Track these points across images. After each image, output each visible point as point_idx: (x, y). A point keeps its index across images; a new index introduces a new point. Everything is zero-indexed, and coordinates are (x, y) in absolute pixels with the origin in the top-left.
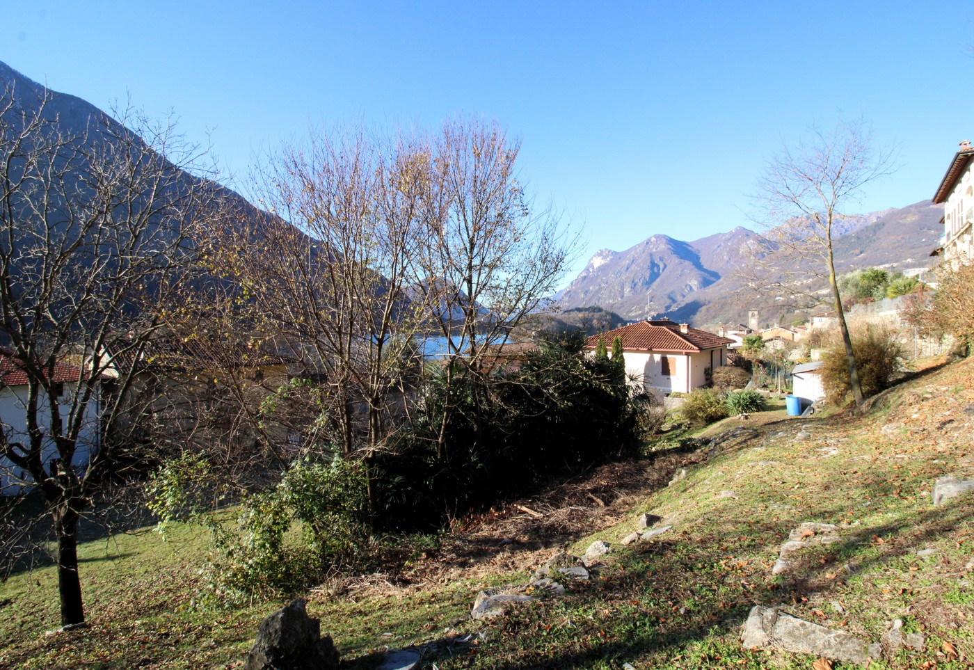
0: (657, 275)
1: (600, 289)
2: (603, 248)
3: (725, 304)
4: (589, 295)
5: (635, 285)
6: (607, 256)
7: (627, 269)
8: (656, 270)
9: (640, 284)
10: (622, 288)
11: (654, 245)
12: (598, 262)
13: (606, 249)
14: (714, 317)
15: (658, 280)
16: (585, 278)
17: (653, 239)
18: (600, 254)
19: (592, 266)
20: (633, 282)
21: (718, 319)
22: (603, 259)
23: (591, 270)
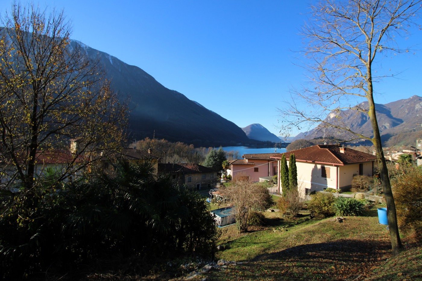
0: (366, 121)
2: (335, 109)
3: (406, 135)
5: (353, 126)
6: (337, 112)
7: (348, 118)
8: (364, 119)
9: (355, 125)
11: (363, 107)
12: (332, 116)
13: (337, 109)
14: (399, 142)
15: (366, 124)
16: (326, 122)
17: (363, 104)
19: (329, 117)
20: (352, 124)
21: (402, 143)
22: (335, 114)
23: (329, 119)
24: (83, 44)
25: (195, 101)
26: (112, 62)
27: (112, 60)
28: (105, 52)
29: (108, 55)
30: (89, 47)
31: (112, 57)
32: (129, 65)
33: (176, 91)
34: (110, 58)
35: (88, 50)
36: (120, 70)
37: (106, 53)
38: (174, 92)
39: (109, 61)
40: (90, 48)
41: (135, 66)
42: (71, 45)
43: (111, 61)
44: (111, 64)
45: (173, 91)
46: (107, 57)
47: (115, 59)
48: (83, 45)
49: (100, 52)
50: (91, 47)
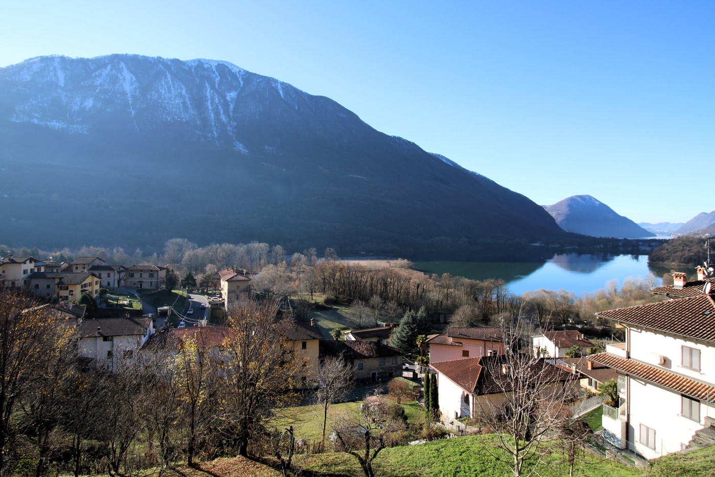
24: (235, 66)
25: (439, 155)
26: (283, 93)
27: (283, 89)
28: (270, 77)
29: (276, 81)
30: (244, 71)
31: (283, 84)
32: (312, 96)
33: (399, 139)
34: (279, 87)
35: (243, 76)
36: (296, 108)
37: (273, 78)
38: (396, 140)
39: (278, 92)
40: (247, 73)
41: (322, 96)
42: (217, 71)
43: (281, 92)
44: (281, 97)
45: (395, 137)
46: (274, 85)
47: (288, 88)
48: (235, 68)
49: (262, 77)
50: (247, 70)
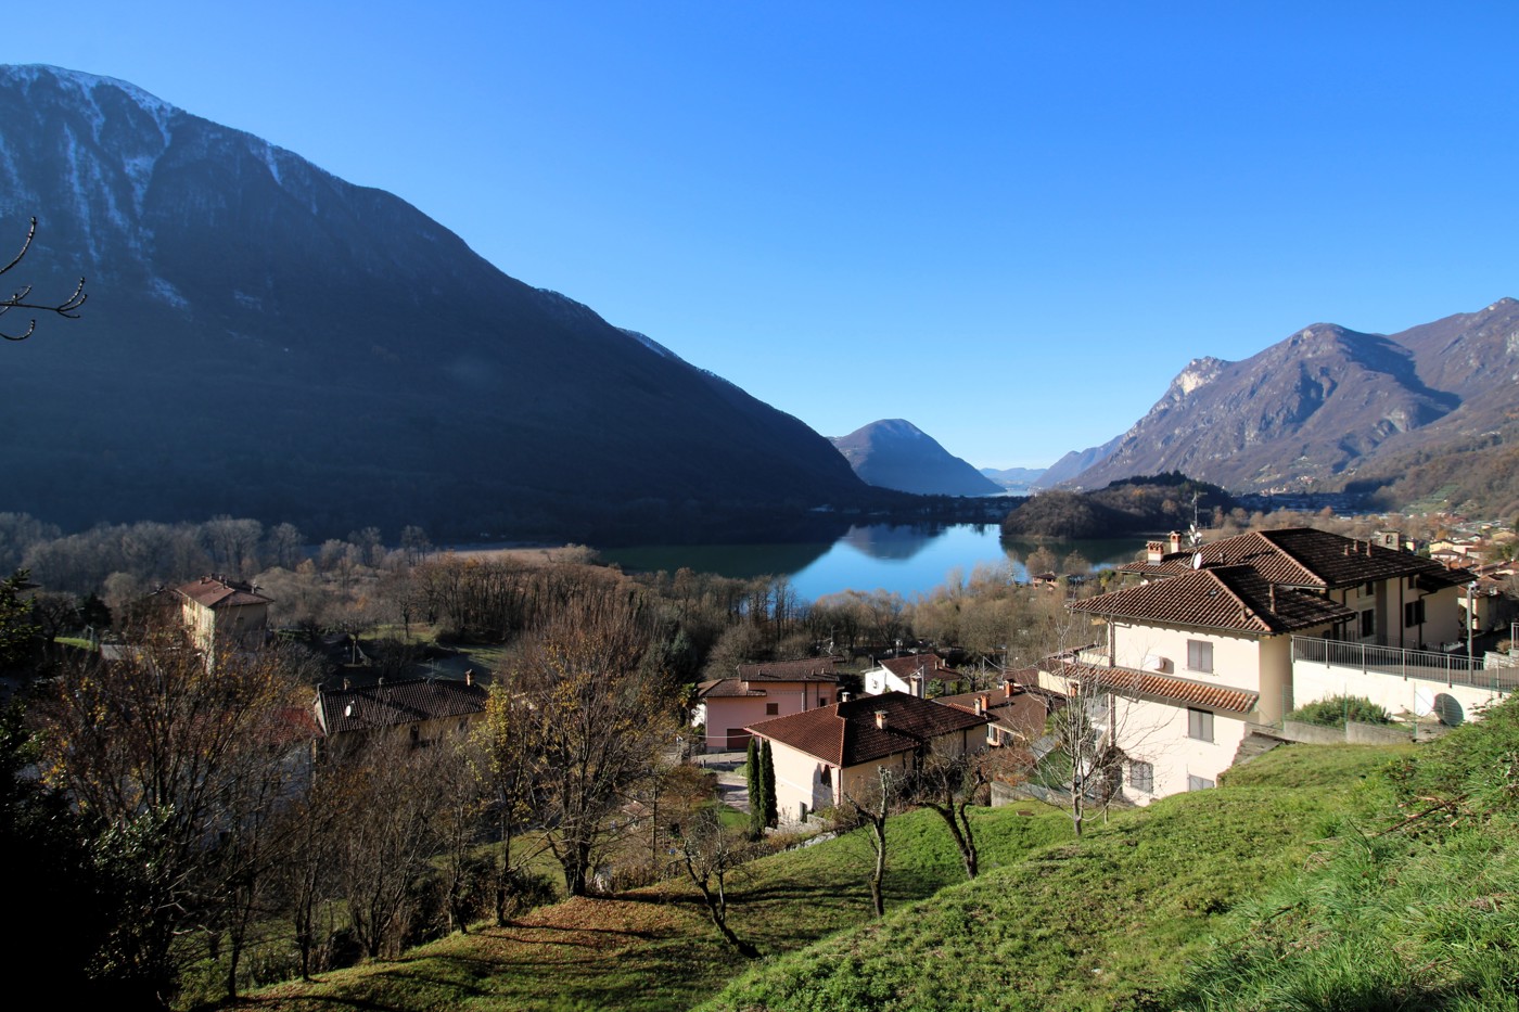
0: (1318, 404)
1: (1195, 433)
2: (1201, 357)
3: (1457, 464)
4: (1174, 445)
5: (1268, 424)
6: (1210, 370)
7: (1252, 393)
8: (1313, 394)
9: (1278, 421)
10: (1241, 430)
11: (1309, 345)
12: (1190, 383)
13: (1207, 358)
14: (1432, 490)
15: (1318, 413)
16: (1165, 412)
17: (1307, 334)
18: (1196, 367)
19: (1180, 390)
20: (1264, 417)
21: (1441, 493)
22: (1201, 376)
23: (1177, 398)
24: (146, 94)
25: (638, 334)
26: (279, 172)
27: (279, 163)
28: (245, 131)
29: (261, 143)
30: (174, 110)
31: (278, 151)
32: (354, 186)
33: (556, 296)
34: (269, 157)
35: (170, 120)
36: (315, 210)
37: (253, 136)
38: (550, 298)
39: (266, 169)
40: (181, 115)
41: (378, 190)
42: (97, 101)
43: (274, 169)
44: (275, 182)
45: (546, 291)
46: (254, 152)
47: (290, 162)
48: (148, 99)
49: (222, 129)
50: (182, 108)
